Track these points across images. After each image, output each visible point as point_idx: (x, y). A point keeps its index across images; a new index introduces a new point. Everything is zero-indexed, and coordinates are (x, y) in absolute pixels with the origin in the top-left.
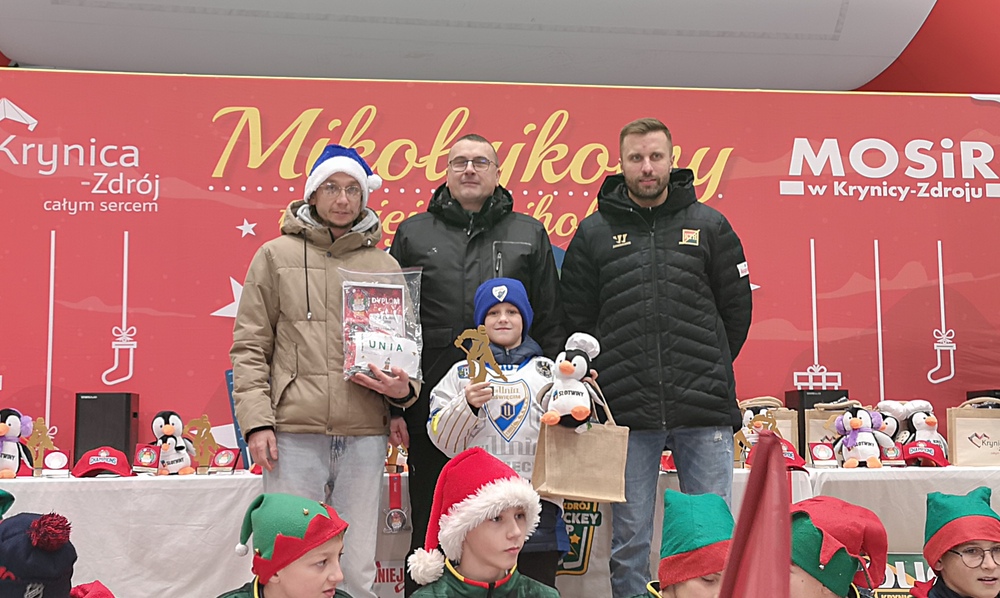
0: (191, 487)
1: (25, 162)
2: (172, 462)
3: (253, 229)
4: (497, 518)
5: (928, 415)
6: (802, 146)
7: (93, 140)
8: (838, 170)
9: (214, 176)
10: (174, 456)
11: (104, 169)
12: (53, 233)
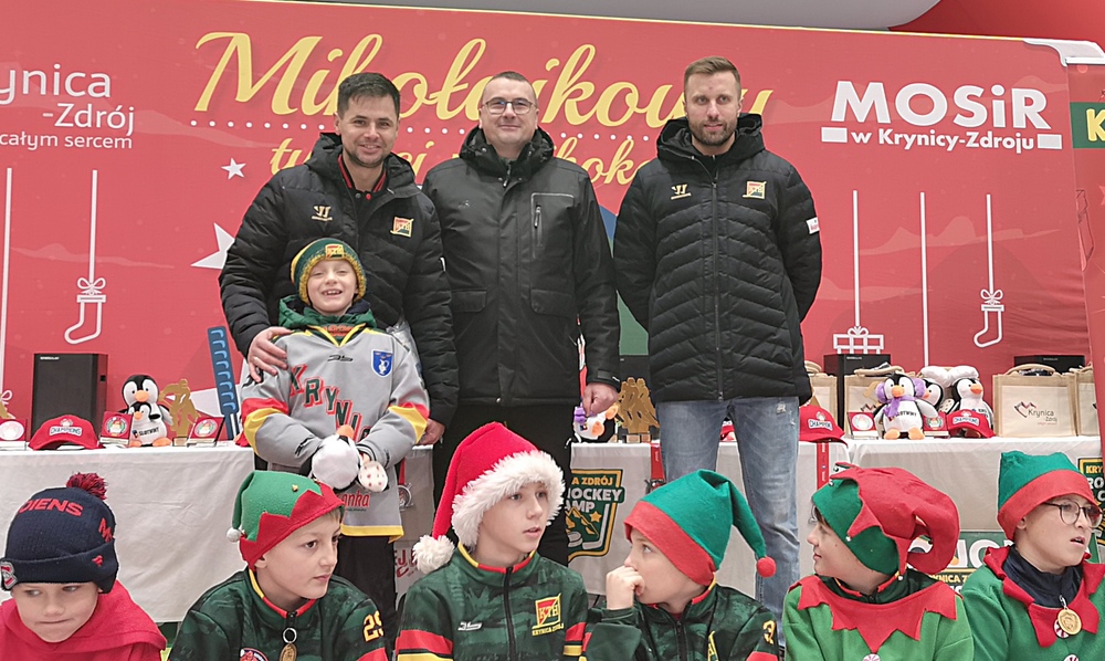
0: (167, 461)
2: (146, 432)
3: (242, 170)
4: (516, 496)
5: (974, 382)
6: (845, 90)
7: (57, 66)
9: (197, 109)
10: (147, 425)
11: (71, 99)
12: (9, 170)
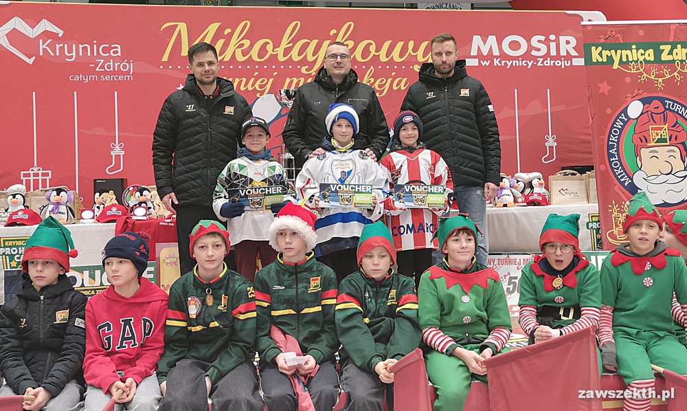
1: (58, 54)
4: (282, 234)
5: (540, 179)
6: (477, 40)
7: (95, 42)
8: (496, 52)
9: (163, 60)
11: (102, 58)
12: (75, 93)
